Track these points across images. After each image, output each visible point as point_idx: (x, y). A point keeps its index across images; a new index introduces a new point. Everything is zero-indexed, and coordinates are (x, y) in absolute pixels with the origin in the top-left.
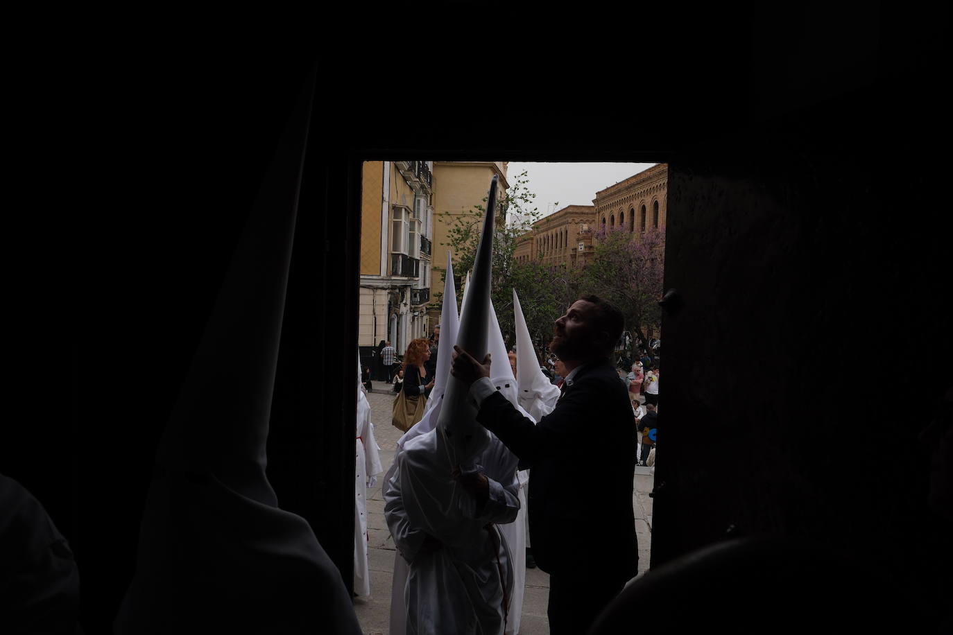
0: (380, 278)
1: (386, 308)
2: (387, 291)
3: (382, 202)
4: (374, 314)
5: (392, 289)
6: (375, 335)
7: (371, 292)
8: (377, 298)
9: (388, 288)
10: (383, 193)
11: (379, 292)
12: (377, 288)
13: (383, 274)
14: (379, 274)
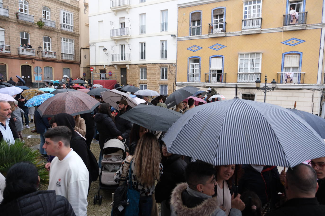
0: (317, 85)
1: (319, 99)
2: (321, 91)
3: (320, 50)
4: (313, 101)
5: (323, 90)
6: (313, 111)
7: (312, 91)
8: (315, 95)
9: (321, 90)
10: (320, 45)
11: (316, 91)
12: (315, 90)
13: (319, 83)
14: (316, 83)
